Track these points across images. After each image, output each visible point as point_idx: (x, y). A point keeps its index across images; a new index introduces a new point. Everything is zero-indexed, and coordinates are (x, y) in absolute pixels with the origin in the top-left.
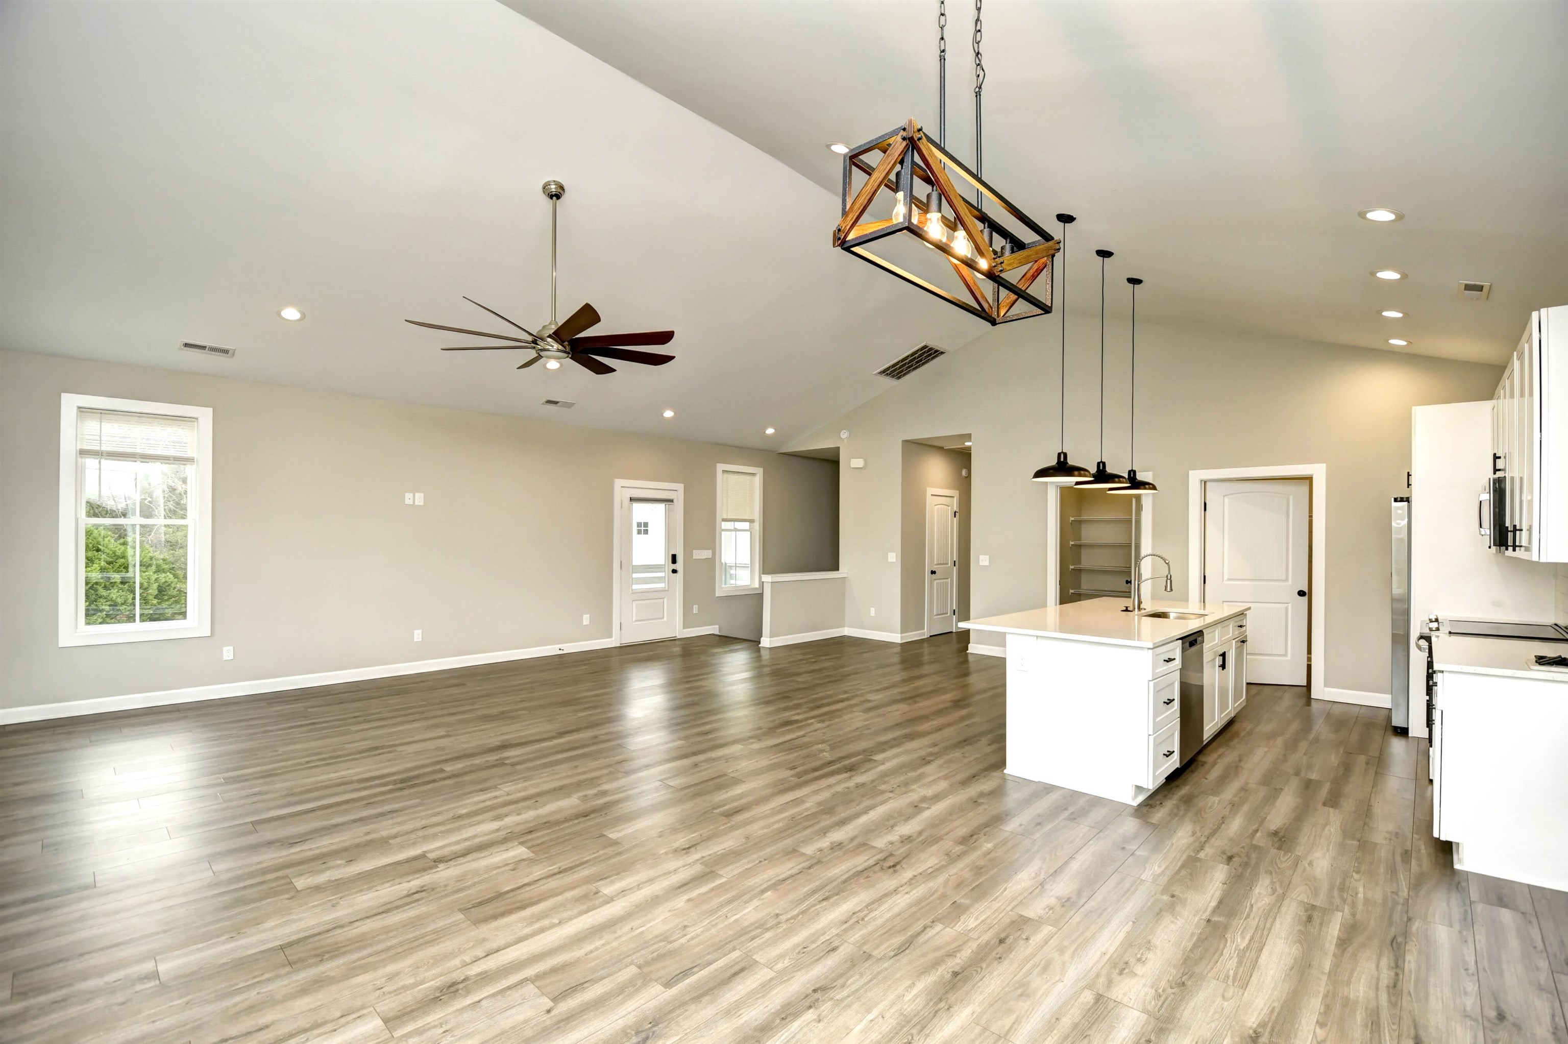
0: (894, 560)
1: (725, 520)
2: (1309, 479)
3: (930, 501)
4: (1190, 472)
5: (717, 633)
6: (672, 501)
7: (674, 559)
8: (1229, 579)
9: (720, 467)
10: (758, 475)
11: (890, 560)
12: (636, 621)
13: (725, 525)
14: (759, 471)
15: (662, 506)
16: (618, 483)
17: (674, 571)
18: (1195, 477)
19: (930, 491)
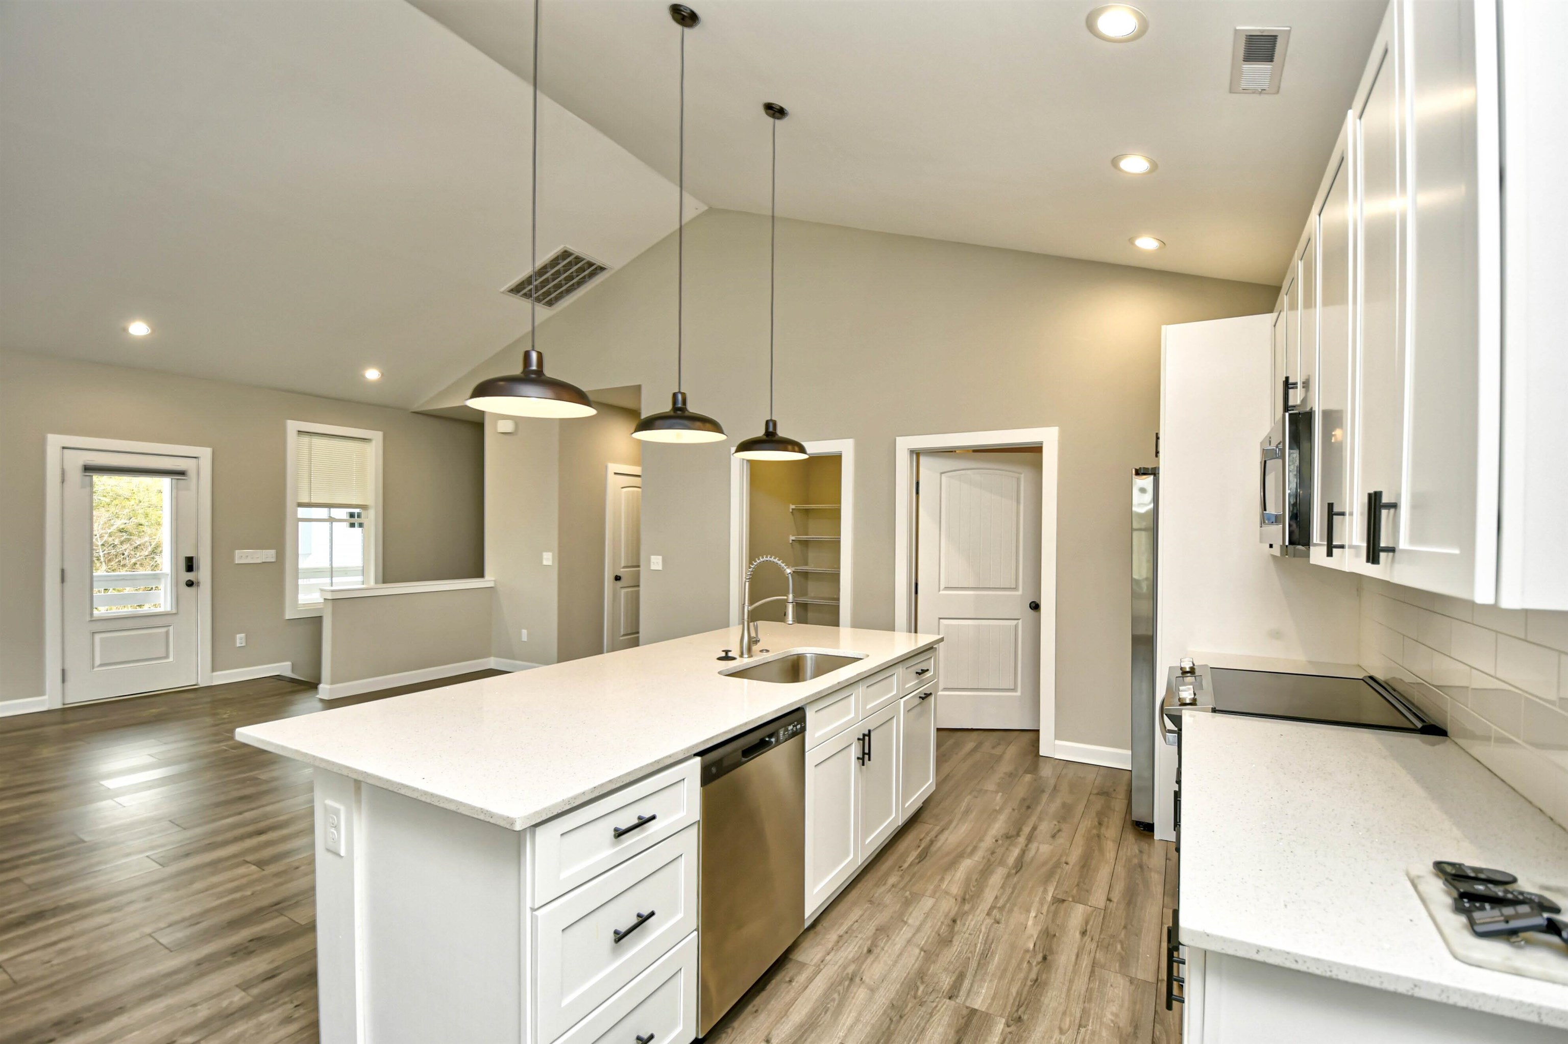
0: (550, 563)
1: (301, 505)
2: (1036, 450)
3: (614, 483)
4: (898, 438)
5: (288, 673)
6: (182, 473)
7: (190, 564)
8: (946, 588)
9: (293, 426)
10: (374, 443)
11: (545, 563)
12: (101, 665)
13: (302, 512)
14: (377, 436)
15: (165, 482)
16: (54, 442)
17: (190, 584)
18: (905, 444)
19: (613, 467)
